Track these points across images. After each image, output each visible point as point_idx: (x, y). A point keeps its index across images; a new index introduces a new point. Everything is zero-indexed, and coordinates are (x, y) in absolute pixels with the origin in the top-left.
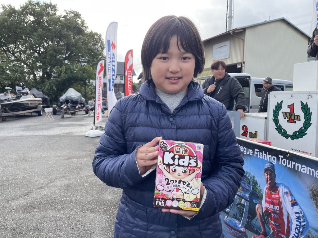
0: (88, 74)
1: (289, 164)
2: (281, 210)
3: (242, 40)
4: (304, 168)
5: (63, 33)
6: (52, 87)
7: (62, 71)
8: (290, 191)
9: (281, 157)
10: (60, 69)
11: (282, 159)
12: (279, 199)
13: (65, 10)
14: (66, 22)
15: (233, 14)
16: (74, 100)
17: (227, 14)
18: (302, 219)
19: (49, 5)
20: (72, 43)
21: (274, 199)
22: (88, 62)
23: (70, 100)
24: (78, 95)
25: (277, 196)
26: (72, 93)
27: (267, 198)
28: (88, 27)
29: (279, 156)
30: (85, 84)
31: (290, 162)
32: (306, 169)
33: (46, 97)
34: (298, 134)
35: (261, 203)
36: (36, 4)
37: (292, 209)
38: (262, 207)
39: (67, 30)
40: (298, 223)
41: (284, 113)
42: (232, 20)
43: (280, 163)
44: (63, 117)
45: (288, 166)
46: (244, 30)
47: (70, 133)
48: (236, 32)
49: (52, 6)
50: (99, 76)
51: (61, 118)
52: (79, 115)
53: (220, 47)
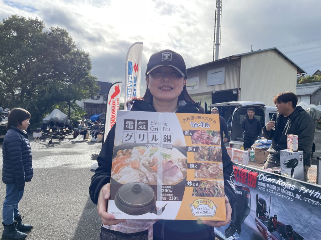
0: (74, 94)
7: (46, 90)
10: (44, 88)
13: (51, 28)
15: (220, 41)
16: (60, 122)
17: (214, 42)
19: (35, 22)
20: (58, 62)
23: (55, 122)
24: (64, 116)
28: (75, 46)
39: (54, 48)
42: (219, 48)
44: (51, 142)
46: (240, 58)
47: (70, 164)
48: (233, 58)
49: (38, 22)
50: (112, 100)
51: (48, 144)
52: (67, 139)
53: (214, 73)
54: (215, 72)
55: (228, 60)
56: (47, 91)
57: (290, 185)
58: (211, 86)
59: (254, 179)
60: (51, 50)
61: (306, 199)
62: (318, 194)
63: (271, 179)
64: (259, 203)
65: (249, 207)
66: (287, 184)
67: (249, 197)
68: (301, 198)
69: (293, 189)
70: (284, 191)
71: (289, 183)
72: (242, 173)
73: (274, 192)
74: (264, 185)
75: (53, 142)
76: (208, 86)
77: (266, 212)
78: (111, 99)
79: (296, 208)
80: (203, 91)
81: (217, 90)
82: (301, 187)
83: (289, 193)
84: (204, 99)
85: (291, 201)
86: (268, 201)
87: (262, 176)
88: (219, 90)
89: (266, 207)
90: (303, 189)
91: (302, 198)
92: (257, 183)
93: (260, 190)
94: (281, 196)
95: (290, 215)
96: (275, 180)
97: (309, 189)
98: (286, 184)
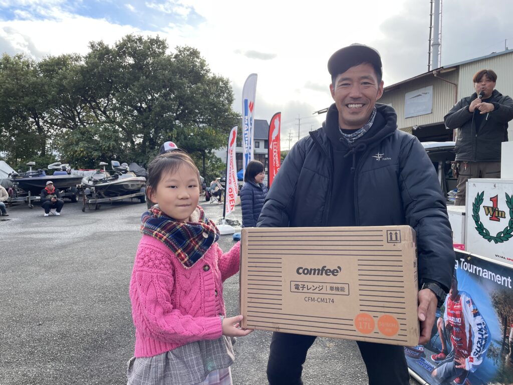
0: (209, 141)
1: (470, 269)
2: (463, 322)
3: (453, 85)
4: (485, 272)
5: (174, 82)
8: (472, 300)
9: (463, 260)
10: (170, 134)
11: (464, 262)
12: (460, 310)
13: (177, 47)
14: (179, 65)
15: (441, 39)
17: (430, 41)
18: (484, 331)
19: (156, 41)
21: (456, 310)
22: (209, 122)
25: (459, 307)
27: (449, 310)
28: (209, 70)
29: (461, 259)
30: (204, 154)
31: (472, 265)
32: (487, 273)
34: (502, 235)
35: (442, 316)
36: (137, 39)
37: (474, 320)
38: (444, 321)
39: (180, 77)
40: (480, 336)
41: (486, 208)
42: (440, 50)
43: (462, 268)
45: (469, 271)
46: (457, 69)
48: (442, 72)
49: (160, 41)
54: (416, 95)
55: (435, 75)
58: (411, 117)
60: (177, 80)
76: (406, 118)
81: (421, 125)
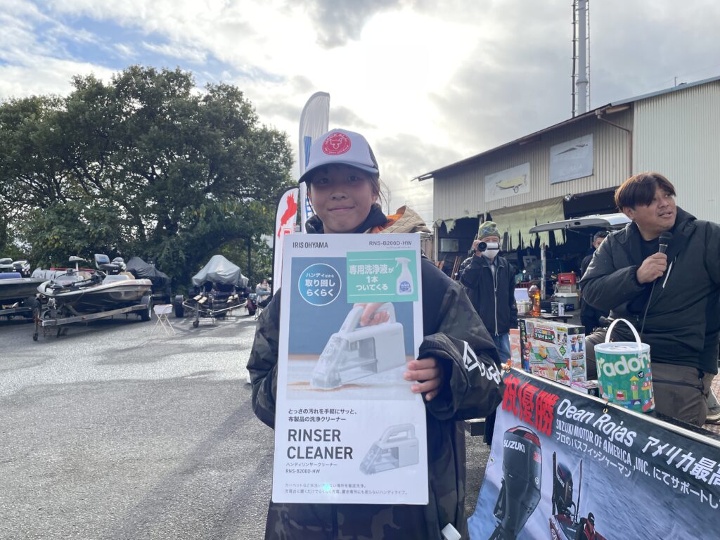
0: (256, 223)
5: (202, 133)
6: (177, 252)
7: (199, 216)
10: (196, 213)
13: (208, 85)
14: (210, 110)
15: (589, 75)
16: (224, 282)
17: (574, 77)
19: (175, 75)
20: (221, 155)
22: (257, 195)
23: (214, 281)
24: (232, 270)
26: (220, 266)
28: (256, 118)
30: (249, 244)
33: (163, 275)
36: (146, 72)
42: (588, 90)
44: (196, 325)
46: (630, 108)
47: (210, 372)
48: (609, 112)
49: (181, 76)
50: (282, 227)
51: (191, 328)
52: (234, 318)
53: (567, 151)
54: (568, 148)
55: (599, 117)
56: (201, 219)
57: (623, 432)
58: (561, 182)
59: (547, 412)
60: (207, 132)
61: (660, 475)
62: (688, 461)
63: (583, 411)
64: (558, 477)
65: (539, 488)
66: (619, 427)
67: (538, 460)
68: (647, 469)
69: (629, 441)
70: (611, 449)
71: (622, 427)
72: (524, 394)
73: (588, 449)
74: (569, 429)
75: (200, 323)
76: (553, 184)
77: (570, 503)
78: (282, 224)
79: (636, 498)
80: (543, 197)
81: (577, 193)
82: (650, 438)
83: (621, 454)
84: (544, 215)
85: (627, 476)
86: (576, 472)
87: (565, 405)
88: (580, 192)
89: (572, 488)
90: (653, 442)
91: (649, 469)
92: (554, 424)
93: (559, 441)
94: (604, 462)
95: (623, 517)
96: (593, 415)
97: (668, 445)
98: (616, 427)
